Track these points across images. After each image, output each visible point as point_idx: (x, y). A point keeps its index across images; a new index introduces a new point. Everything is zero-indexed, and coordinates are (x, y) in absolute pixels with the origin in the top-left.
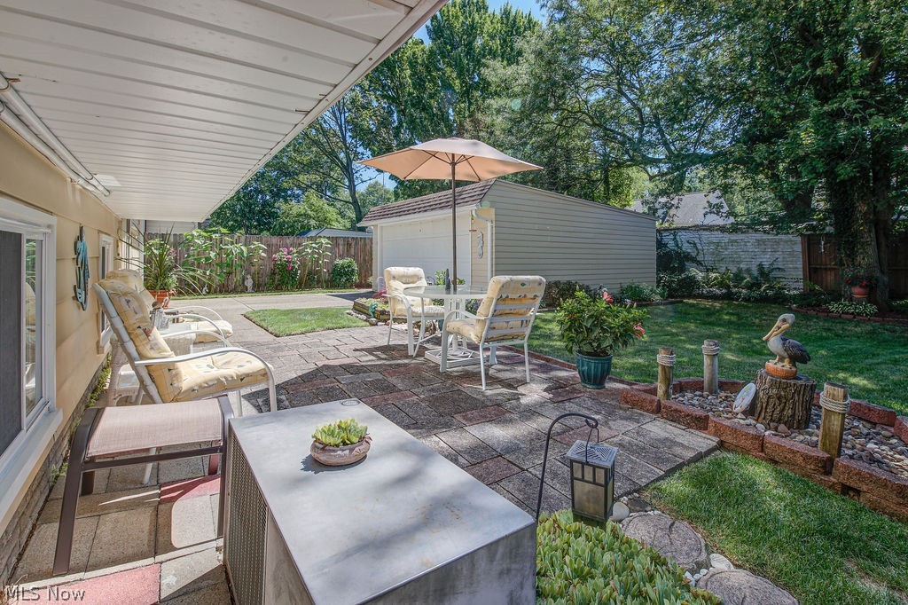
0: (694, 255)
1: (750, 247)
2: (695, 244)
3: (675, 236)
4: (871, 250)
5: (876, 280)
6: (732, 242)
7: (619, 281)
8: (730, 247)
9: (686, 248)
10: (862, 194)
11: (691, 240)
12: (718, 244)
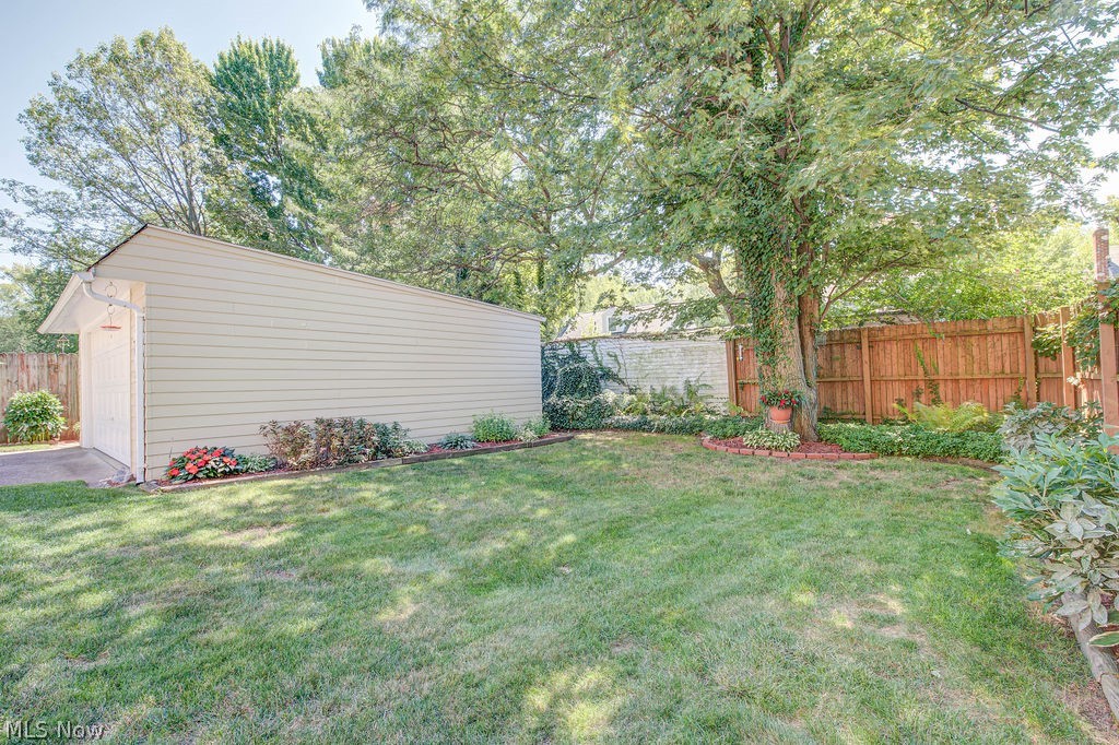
0: (615, 371)
1: (675, 359)
2: (616, 356)
3: (594, 346)
4: (794, 353)
5: (798, 397)
6: (657, 352)
7: (473, 412)
8: (654, 360)
9: (607, 362)
10: (781, 274)
11: (612, 351)
12: (641, 356)
